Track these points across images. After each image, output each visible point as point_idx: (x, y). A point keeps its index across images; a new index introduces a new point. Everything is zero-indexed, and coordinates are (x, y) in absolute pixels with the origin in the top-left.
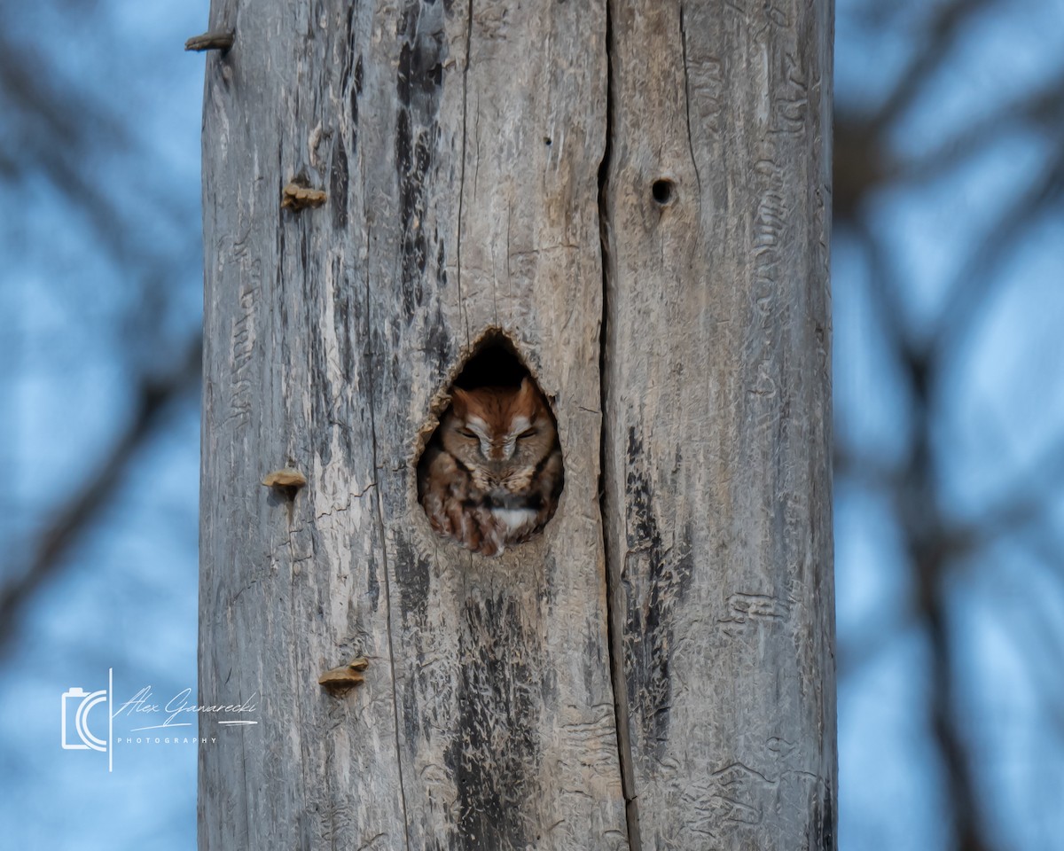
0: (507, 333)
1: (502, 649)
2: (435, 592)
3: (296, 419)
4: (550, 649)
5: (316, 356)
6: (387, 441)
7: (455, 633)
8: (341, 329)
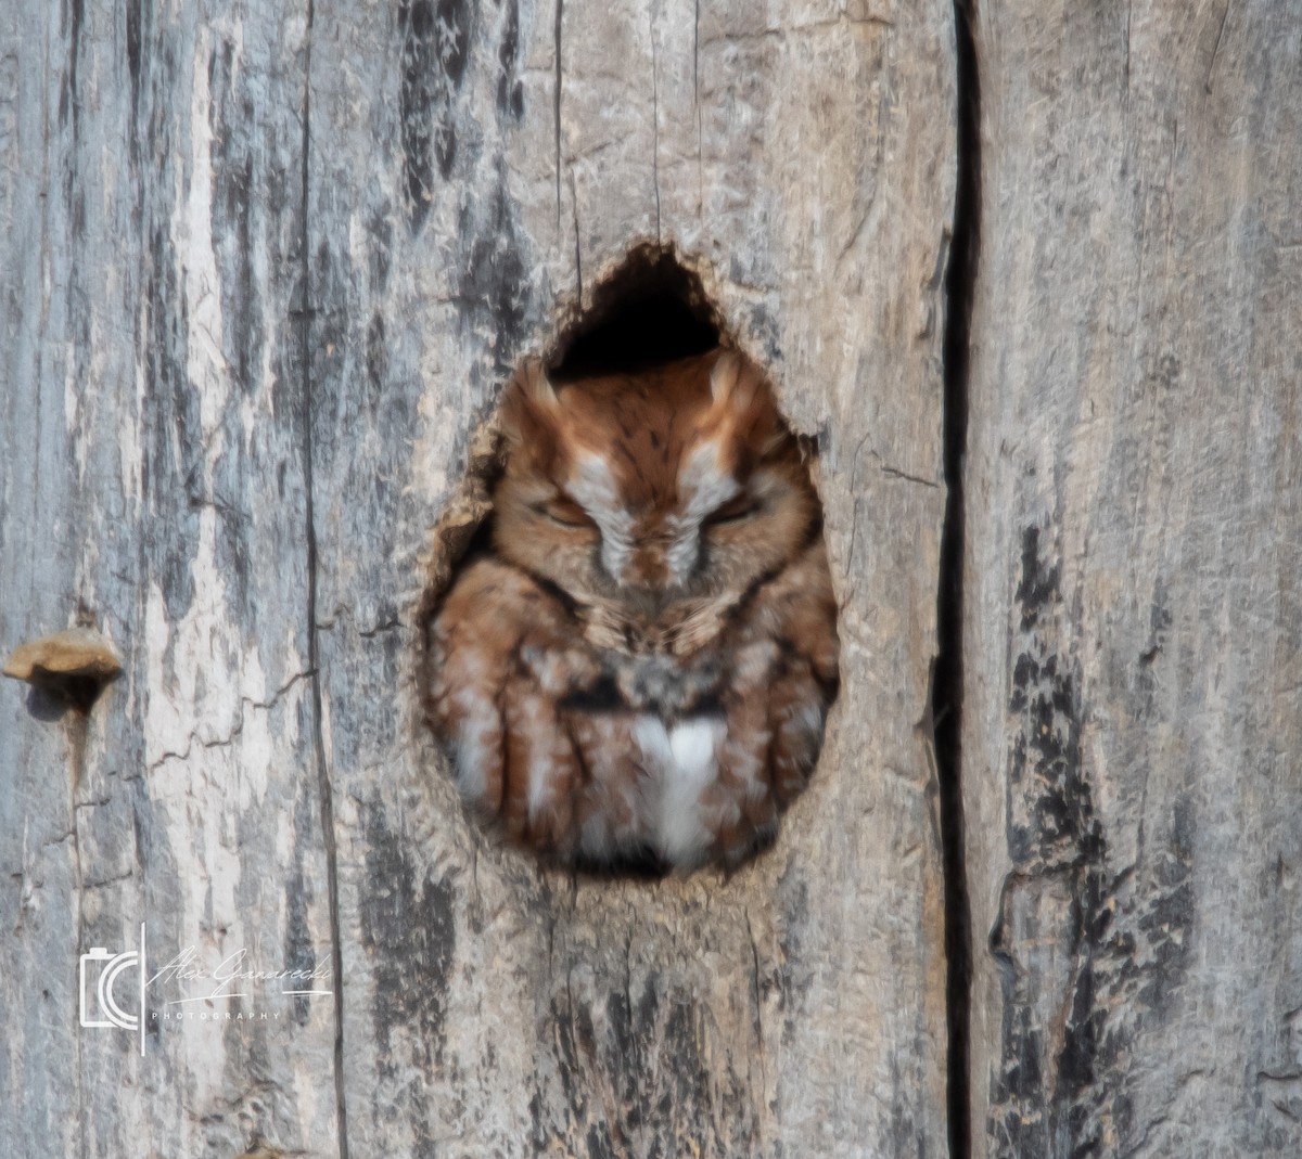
0: (687, 258)
1: (649, 1132)
2: (469, 972)
3: (100, 494)
4: (787, 1135)
5: (159, 319)
6: (347, 553)
7: (521, 1088)
8: (231, 241)
